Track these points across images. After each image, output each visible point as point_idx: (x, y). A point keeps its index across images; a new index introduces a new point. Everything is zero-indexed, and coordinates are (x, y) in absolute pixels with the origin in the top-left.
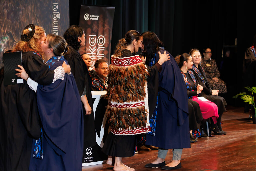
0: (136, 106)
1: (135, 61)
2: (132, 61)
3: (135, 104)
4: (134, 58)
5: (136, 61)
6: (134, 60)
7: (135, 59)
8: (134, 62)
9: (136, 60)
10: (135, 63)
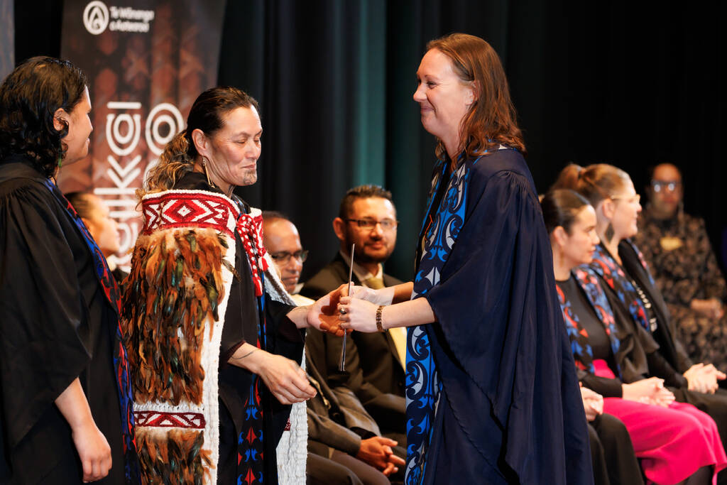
0: (166, 422)
1: (184, 211)
2: (173, 212)
3: (166, 416)
4: (184, 200)
5: (187, 215)
6: (184, 208)
7: (187, 207)
8: (179, 216)
9: (188, 211)
10: (183, 221)
